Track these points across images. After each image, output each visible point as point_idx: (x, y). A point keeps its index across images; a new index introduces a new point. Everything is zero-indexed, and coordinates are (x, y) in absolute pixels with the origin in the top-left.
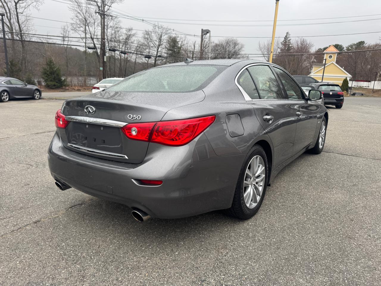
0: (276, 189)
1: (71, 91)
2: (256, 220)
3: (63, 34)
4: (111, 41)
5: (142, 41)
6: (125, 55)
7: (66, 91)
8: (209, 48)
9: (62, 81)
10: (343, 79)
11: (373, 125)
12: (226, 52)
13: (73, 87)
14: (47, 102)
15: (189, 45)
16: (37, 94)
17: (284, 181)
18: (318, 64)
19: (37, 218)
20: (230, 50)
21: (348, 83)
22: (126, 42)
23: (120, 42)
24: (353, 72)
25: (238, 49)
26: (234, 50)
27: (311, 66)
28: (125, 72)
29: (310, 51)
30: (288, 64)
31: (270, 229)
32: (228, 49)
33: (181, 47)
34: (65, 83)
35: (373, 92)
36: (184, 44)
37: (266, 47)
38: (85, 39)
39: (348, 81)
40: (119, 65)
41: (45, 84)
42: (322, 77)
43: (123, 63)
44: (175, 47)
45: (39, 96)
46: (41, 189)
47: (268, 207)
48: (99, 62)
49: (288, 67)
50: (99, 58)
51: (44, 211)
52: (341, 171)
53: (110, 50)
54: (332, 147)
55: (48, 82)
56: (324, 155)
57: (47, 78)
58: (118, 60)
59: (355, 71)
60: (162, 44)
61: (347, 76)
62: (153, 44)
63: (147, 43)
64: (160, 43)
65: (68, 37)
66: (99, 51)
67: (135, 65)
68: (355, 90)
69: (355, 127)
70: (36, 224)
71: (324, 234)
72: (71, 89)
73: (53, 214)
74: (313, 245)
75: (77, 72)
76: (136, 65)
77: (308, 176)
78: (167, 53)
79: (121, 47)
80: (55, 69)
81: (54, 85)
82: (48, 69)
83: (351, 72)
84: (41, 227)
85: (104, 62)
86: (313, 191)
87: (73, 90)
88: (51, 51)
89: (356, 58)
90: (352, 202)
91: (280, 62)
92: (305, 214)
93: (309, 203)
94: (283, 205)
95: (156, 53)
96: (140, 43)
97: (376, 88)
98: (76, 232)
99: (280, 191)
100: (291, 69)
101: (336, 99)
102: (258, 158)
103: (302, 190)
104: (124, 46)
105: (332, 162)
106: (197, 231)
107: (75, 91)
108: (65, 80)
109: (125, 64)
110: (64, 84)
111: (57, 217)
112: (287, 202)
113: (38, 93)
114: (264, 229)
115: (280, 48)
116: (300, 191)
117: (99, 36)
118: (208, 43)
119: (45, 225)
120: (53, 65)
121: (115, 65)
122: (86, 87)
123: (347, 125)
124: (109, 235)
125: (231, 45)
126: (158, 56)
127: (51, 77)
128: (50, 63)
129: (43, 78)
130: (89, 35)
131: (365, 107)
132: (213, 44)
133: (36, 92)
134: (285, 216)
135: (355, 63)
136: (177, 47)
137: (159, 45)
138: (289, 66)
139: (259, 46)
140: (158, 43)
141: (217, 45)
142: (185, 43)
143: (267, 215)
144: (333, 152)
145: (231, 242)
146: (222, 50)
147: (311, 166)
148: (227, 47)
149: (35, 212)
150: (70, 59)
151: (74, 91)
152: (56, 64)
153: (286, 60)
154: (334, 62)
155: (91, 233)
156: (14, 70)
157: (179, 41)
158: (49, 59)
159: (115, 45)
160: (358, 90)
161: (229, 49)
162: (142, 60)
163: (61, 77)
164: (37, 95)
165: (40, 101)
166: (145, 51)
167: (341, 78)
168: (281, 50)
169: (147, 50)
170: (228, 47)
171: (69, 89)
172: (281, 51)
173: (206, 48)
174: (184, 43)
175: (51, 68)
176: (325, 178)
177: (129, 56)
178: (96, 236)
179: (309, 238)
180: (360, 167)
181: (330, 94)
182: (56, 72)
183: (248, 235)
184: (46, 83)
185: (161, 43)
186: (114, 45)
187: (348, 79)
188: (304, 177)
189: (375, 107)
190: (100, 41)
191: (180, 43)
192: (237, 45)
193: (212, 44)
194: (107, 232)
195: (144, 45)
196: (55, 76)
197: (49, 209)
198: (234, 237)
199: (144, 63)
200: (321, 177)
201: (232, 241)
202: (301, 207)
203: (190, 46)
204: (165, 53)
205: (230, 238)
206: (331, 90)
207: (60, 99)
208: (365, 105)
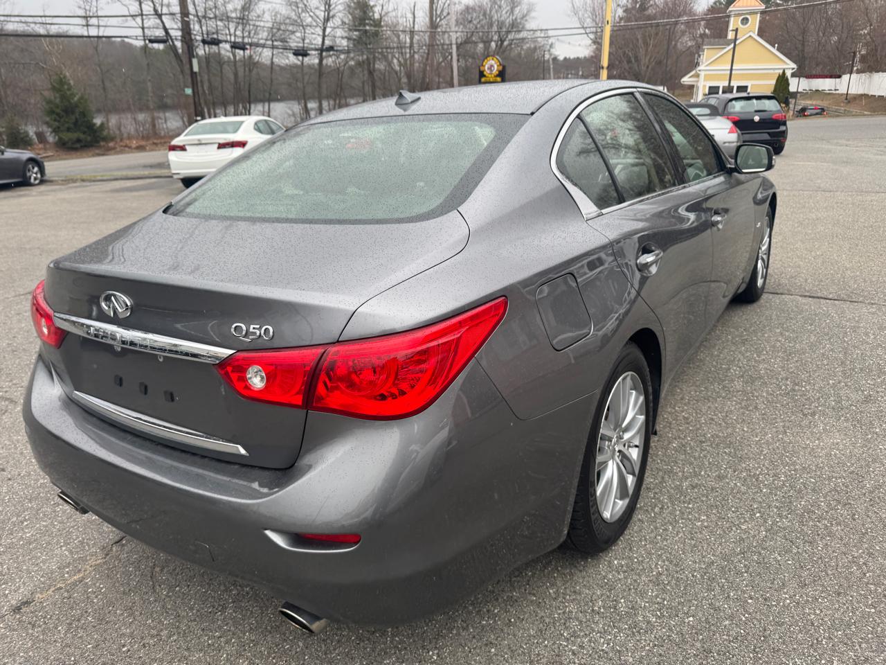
0: (667, 430)
1: (121, 152)
2: (630, 549)
3: (83, 7)
4: (204, 17)
5: (284, 12)
6: (246, 51)
7: (110, 152)
8: (449, 17)
9: (95, 128)
10: (778, 75)
11: (869, 198)
12: (491, 25)
13: (125, 141)
14: (61, 190)
15: (399, 15)
16: (33, 172)
17: (682, 399)
18: (717, 40)
19: (23, 593)
20: (502, 18)
21: (789, 85)
22: (243, 19)
23: (228, 19)
24: (799, 55)
25: (519, 16)
26: (511, 17)
27: (699, 47)
28: (249, 92)
29: (695, 8)
30: (642, 45)
31: (673, 577)
32: (496, 17)
33: (381, 18)
34: (105, 133)
35: (846, 101)
36: (388, 12)
37: (588, 5)
38: (140, 17)
39: (787, 79)
40: (232, 77)
41: (55, 138)
42: (729, 72)
43: (243, 70)
44: (367, 21)
45: (39, 176)
46: (37, 480)
47: (654, 498)
48: (182, 72)
49: (644, 53)
50: (180, 63)
51: (44, 562)
52: (823, 354)
53: (204, 42)
54: (783, 275)
55: (61, 135)
56: (771, 305)
57: (57, 124)
58: (229, 65)
59: (803, 51)
60: (333, 17)
61: (785, 66)
62: (310, 16)
63: (296, 15)
64: (328, 14)
65: (98, 17)
66: (178, 44)
67: (271, 73)
68: (803, 100)
69: (826, 208)
70: (18, 617)
71: (823, 585)
72: (122, 146)
73: (68, 573)
74: (800, 631)
75: (131, 102)
76: (273, 74)
77: (742, 376)
78: (349, 39)
79: (232, 31)
80: (76, 99)
81: (79, 141)
82: (58, 101)
83: (794, 54)
84: (34, 626)
85: (193, 74)
86: (763, 428)
87: (127, 149)
88: (60, 54)
89: (804, 21)
90: (874, 461)
91: (623, 42)
92: (758, 515)
93: (760, 473)
94: (693, 487)
95: (320, 40)
96: (279, 16)
97: (854, 91)
98: (132, 635)
99: (679, 438)
100: (650, 58)
101: (768, 133)
102: (629, 378)
103: (734, 428)
104: (240, 27)
105: (794, 324)
106: (473, 604)
107: (132, 152)
108: (102, 124)
109: (247, 73)
110: (102, 136)
111: (81, 581)
112: (703, 473)
113: (36, 169)
114: (657, 582)
115: (623, 6)
116: (730, 430)
117: (173, 7)
118: (446, 5)
119: (45, 617)
120: (69, 89)
121: (222, 78)
122: (157, 139)
123: (807, 205)
124: (226, 643)
125: (504, 7)
126: (325, 47)
127: (67, 120)
128: (60, 85)
129: (47, 123)
130: (149, 6)
131: (837, 144)
132: (459, 8)
133: (30, 166)
134: (706, 524)
135: (804, 33)
136: (371, 19)
137: (327, 20)
138: (647, 50)
139: (570, 5)
140: (323, 13)
141: (468, 9)
142: (390, 9)
143: (656, 528)
144: (788, 290)
145: (573, 639)
146: (482, 20)
147: (743, 343)
148: (494, 11)
149: (19, 569)
150: (108, 71)
151: (128, 153)
152: (74, 85)
153: (639, 37)
154: (754, 33)
155: (175, 638)
157: (375, 6)
158: (57, 74)
159: (217, 26)
160: (811, 99)
161: (499, 15)
162: (287, 61)
163: (93, 118)
164: (34, 174)
165: (43, 188)
166: (293, 37)
167: (772, 71)
168: (624, 11)
169: (298, 34)
170: (497, 11)
171: (117, 146)
172: (625, 14)
173: (442, 17)
174: (387, 9)
175: (63, 97)
176: (787, 379)
177: (255, 53)
178: (188, 649)
179: (784, 605)
180: (867, 334)
181: (753, 120)
182: (77, 106)
183: (615, 608)
184: (57, 137)
185: (331, 14)
186: (214, 26)
187: (788, 73)
188: (733, 381)
189: (860, 144)
190: (180, 19)
191: (377, 9)
192: (517, 6)
193: (457, 6)
194: (220, 627)
195: (288, 21)
196: (78, 117)
197: (56, 555)
198: (577, 619)
199: (294, 67)
200: (777, 379)
201: (575, 635)
202: (743, 489)
203: (402, 16)
204: (342, 38)
205: (568, 624)
206: (756, 111)
207: (93, 179)
208: (835, 141)
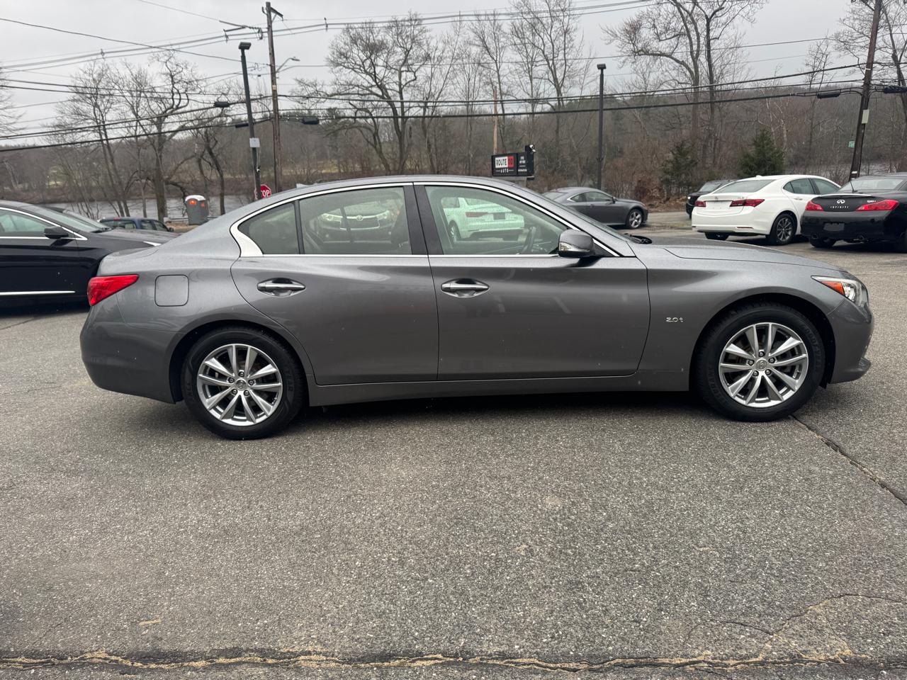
16: (635, 218)
45: (640, 221)
85: (860, 126)
113: (639, 216)
133: (635, 213)
156: (684, 164)
